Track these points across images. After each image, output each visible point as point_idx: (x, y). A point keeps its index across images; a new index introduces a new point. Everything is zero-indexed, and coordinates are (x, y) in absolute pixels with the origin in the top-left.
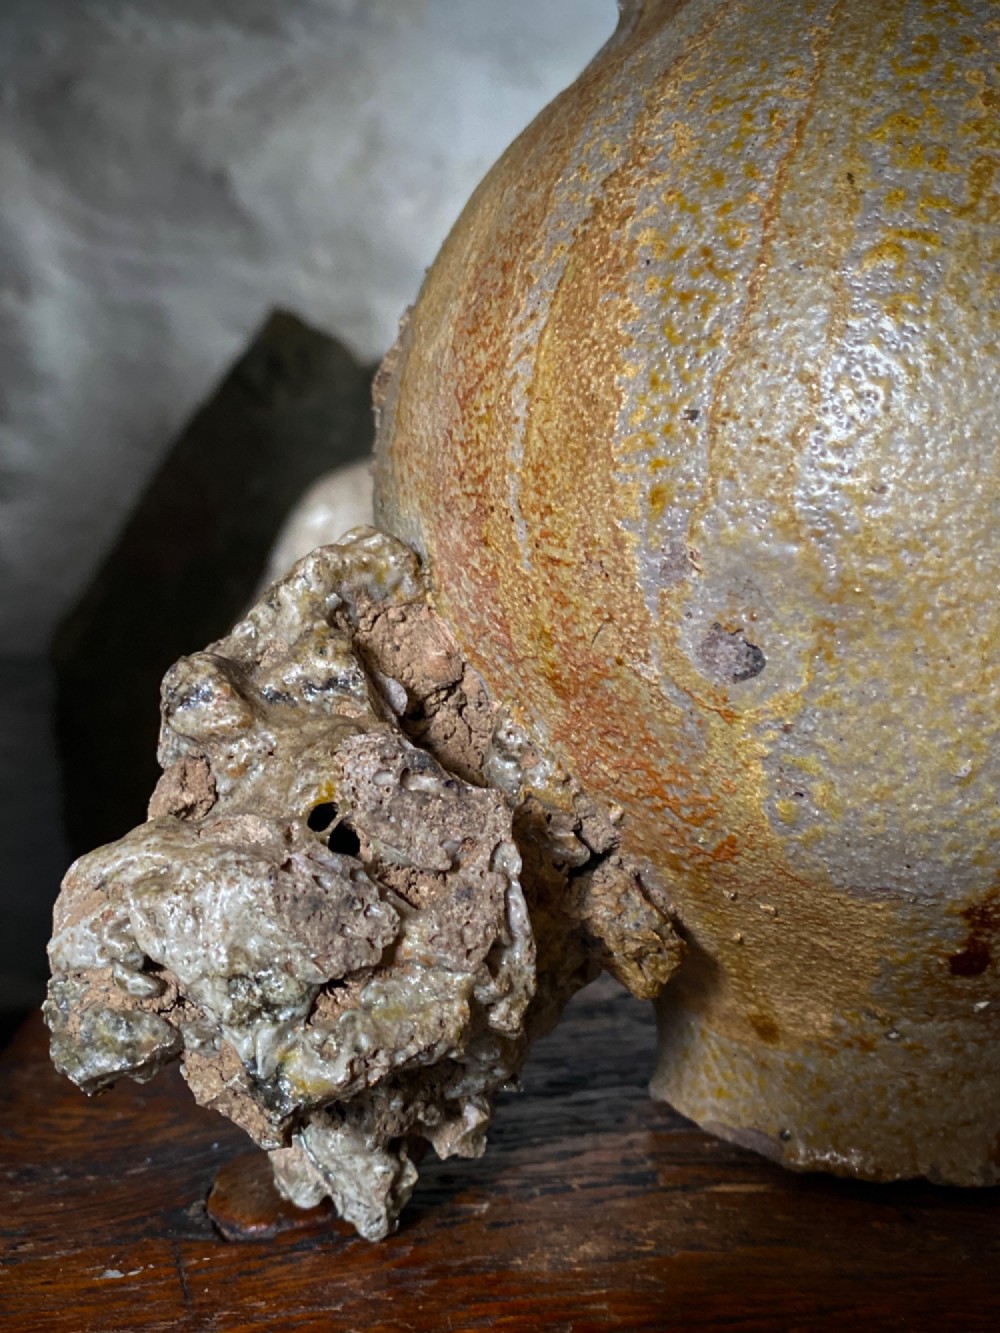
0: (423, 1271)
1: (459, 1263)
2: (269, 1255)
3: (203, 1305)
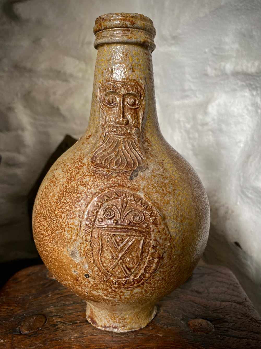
0: (49, 340)
1: (55, 338)
2: (26, 337)
3: (14, 347)
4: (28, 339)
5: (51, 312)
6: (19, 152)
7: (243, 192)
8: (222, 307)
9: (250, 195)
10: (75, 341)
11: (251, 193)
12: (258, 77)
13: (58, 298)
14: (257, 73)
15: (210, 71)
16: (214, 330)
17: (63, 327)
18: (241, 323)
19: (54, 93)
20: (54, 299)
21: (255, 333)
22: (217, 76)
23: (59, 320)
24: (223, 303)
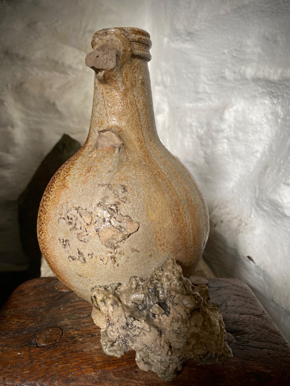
0: (69, 352)
1: (75, 350)
2: (45, 349)
3: (33, 359)
4: (46, 351)
5: (66, 325)
6: (8, 152)
7: (258, 204)
8: (241, 319)
9: (265, 208)
10: (96, 352)
11: (267, 206)
12: (281, 85)
13: (71, 311)
14: (279, 81)
15: (228, 74)
16: (234, 341)
17: (81, 339)
18: (261, 334)
19: (51, 87)
20: (67, 312)
21: (274, 343)
22: (236, 80)
23: (76, 332)
24: (241, 316)
